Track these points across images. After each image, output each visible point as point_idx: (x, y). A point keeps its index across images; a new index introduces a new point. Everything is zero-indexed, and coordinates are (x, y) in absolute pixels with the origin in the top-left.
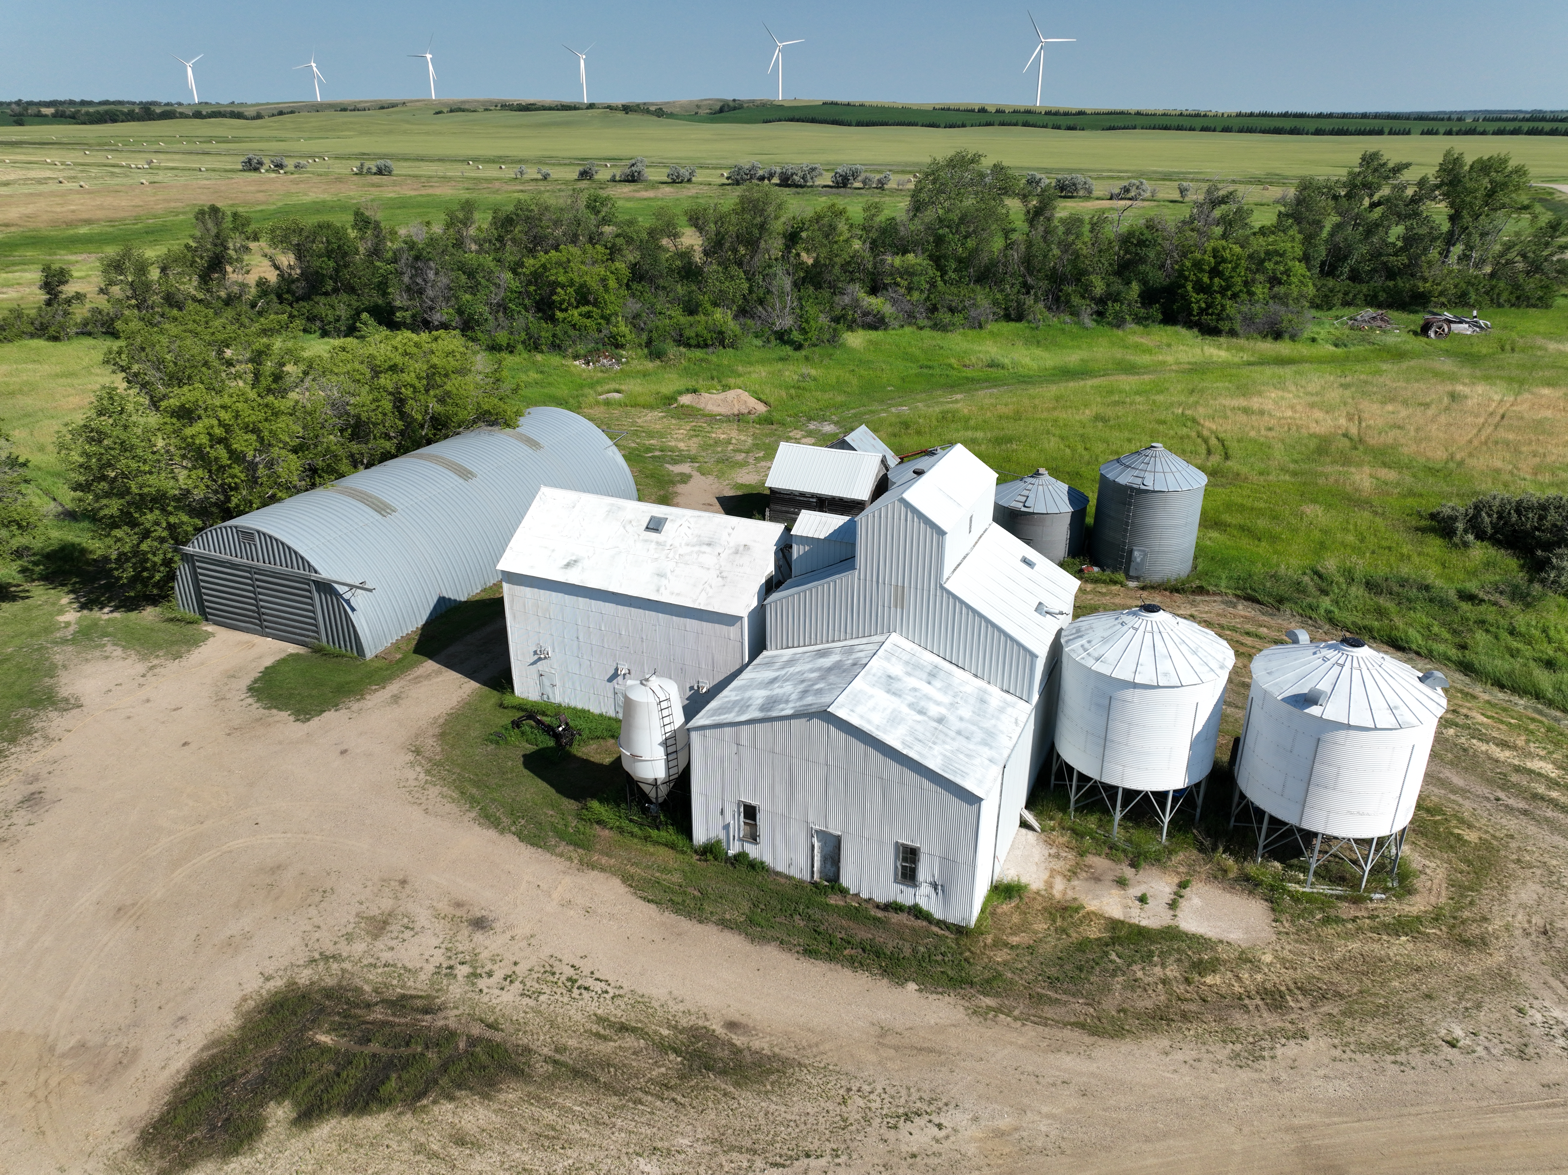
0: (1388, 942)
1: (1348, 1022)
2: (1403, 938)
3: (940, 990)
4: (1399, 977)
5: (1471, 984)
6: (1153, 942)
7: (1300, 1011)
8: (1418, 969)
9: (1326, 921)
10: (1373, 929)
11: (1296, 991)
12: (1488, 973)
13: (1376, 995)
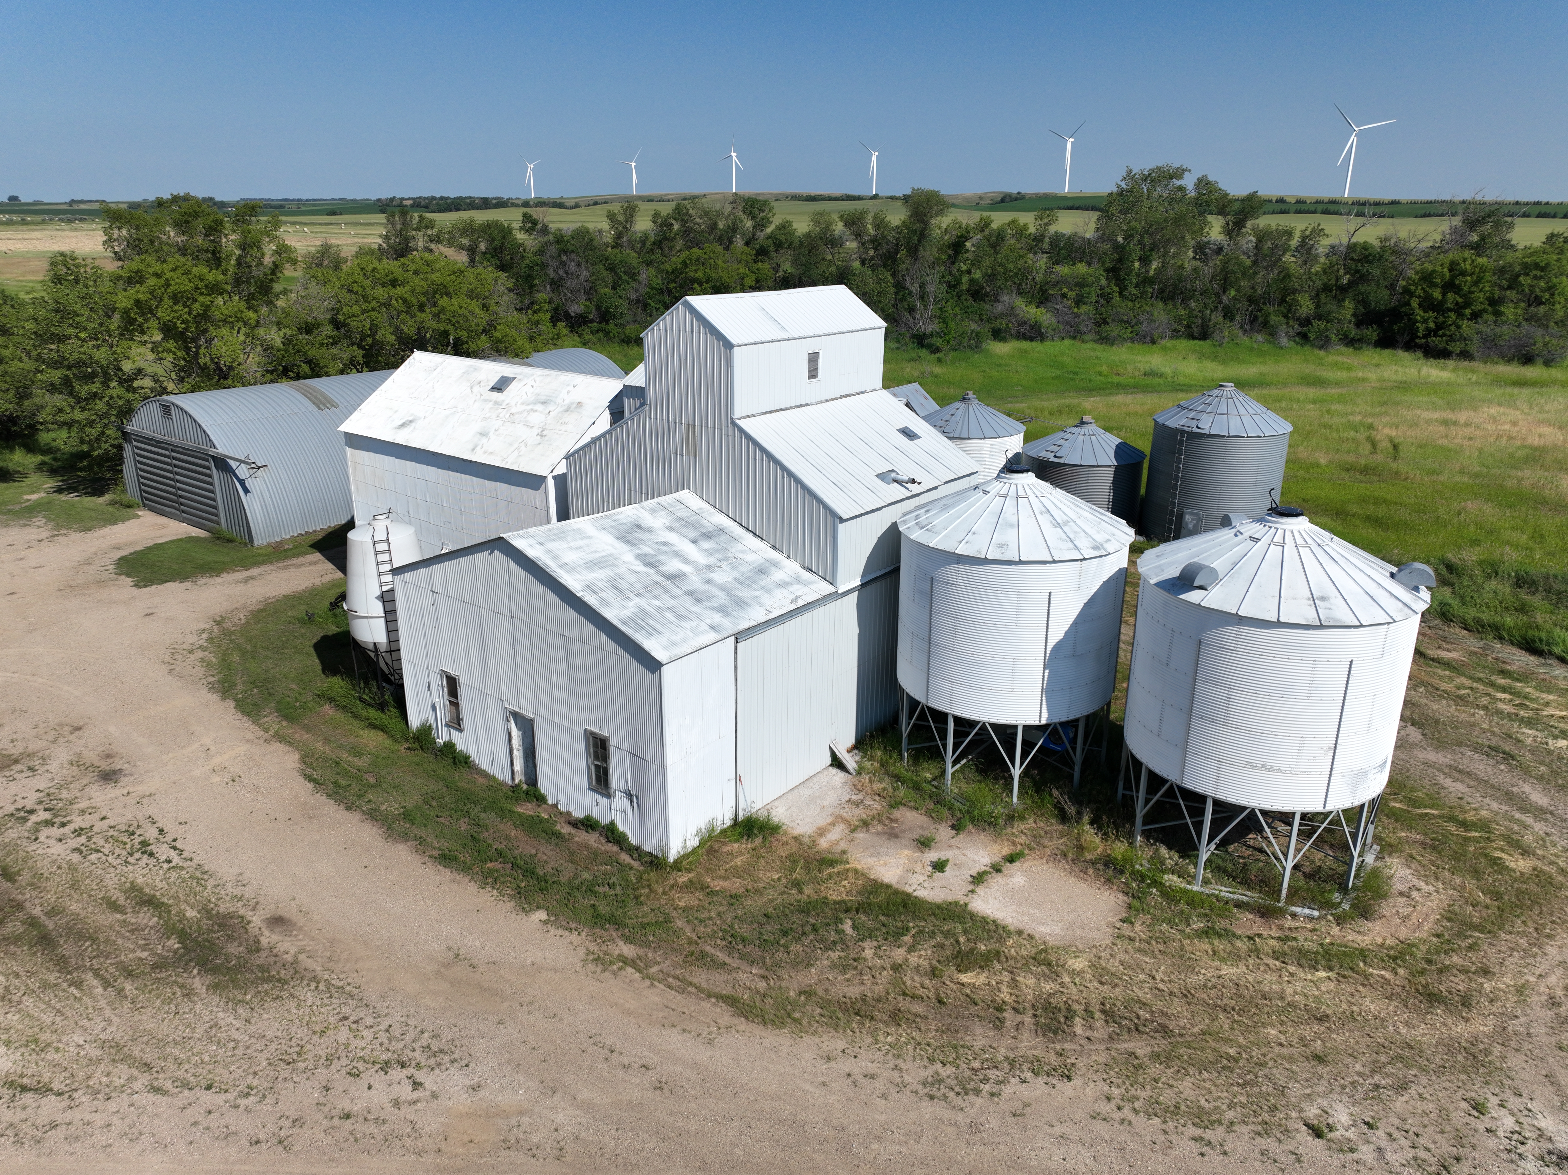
0: (1292, 975)
1: (1155, 1069)
2: (1322, 974)
3: (573, 926)
4: (1282, 1023)
5: (1407, 1053)
6: (915, 917)
7: (1084, 1042)
8: (1322, 1019)
9: (1206, 933)
10: (1276, 955)
11: (1097, 1015)
12: (1450, 1046)
13: (1227, 1041)
